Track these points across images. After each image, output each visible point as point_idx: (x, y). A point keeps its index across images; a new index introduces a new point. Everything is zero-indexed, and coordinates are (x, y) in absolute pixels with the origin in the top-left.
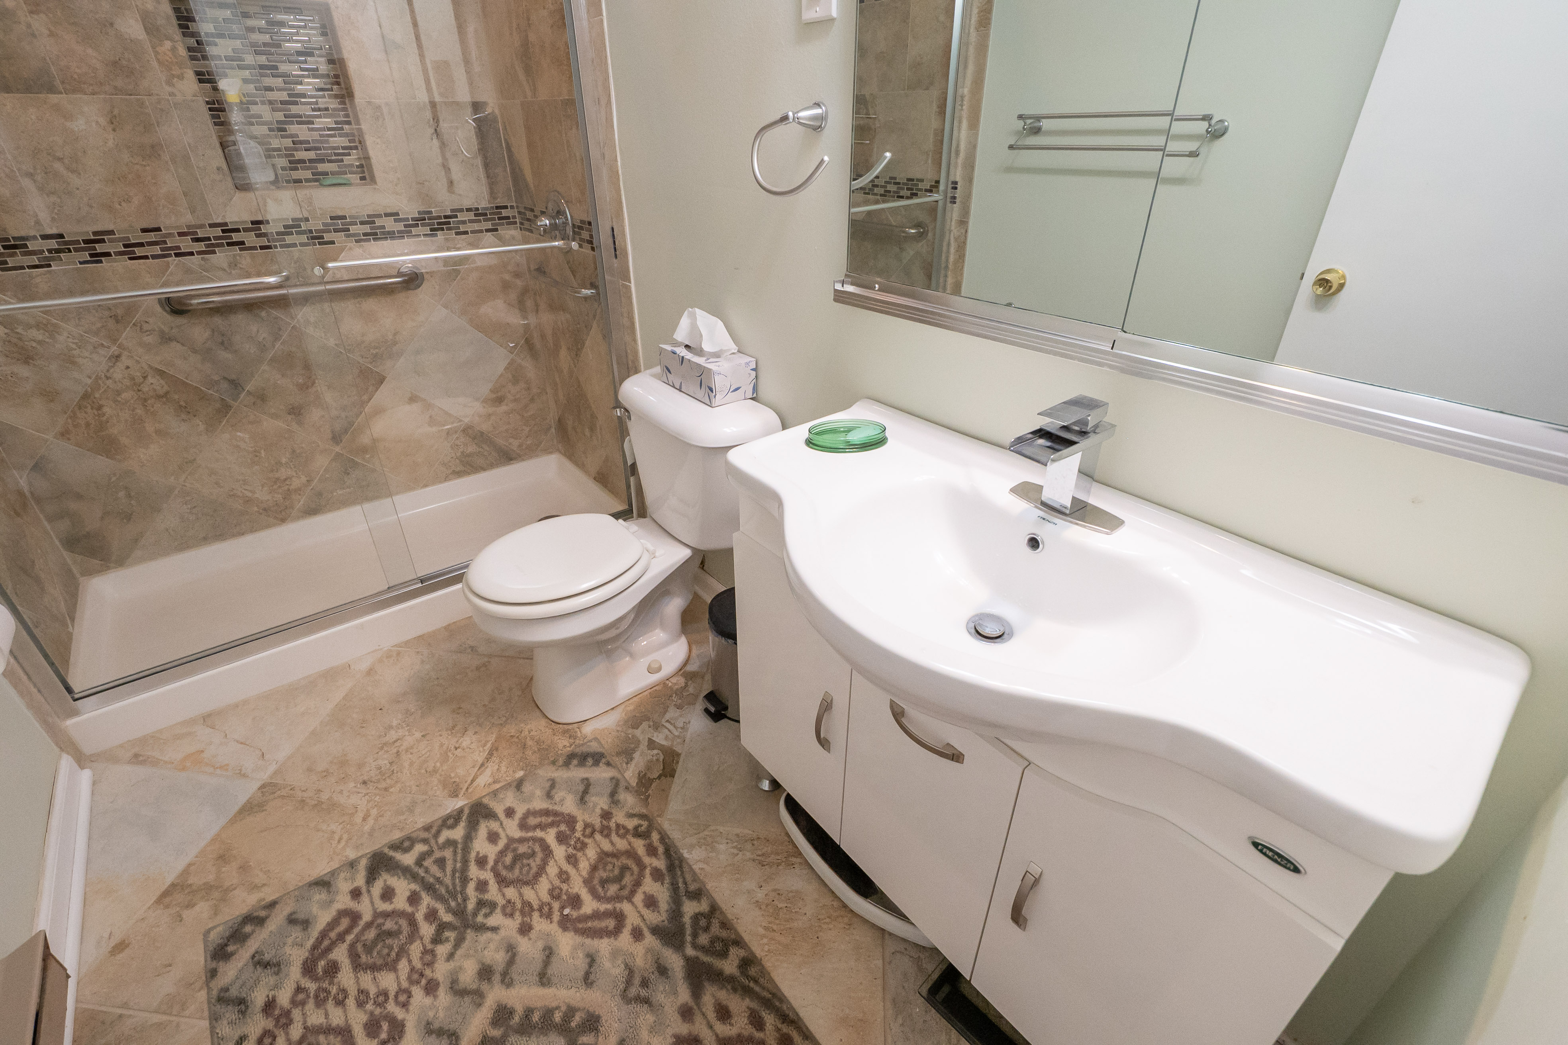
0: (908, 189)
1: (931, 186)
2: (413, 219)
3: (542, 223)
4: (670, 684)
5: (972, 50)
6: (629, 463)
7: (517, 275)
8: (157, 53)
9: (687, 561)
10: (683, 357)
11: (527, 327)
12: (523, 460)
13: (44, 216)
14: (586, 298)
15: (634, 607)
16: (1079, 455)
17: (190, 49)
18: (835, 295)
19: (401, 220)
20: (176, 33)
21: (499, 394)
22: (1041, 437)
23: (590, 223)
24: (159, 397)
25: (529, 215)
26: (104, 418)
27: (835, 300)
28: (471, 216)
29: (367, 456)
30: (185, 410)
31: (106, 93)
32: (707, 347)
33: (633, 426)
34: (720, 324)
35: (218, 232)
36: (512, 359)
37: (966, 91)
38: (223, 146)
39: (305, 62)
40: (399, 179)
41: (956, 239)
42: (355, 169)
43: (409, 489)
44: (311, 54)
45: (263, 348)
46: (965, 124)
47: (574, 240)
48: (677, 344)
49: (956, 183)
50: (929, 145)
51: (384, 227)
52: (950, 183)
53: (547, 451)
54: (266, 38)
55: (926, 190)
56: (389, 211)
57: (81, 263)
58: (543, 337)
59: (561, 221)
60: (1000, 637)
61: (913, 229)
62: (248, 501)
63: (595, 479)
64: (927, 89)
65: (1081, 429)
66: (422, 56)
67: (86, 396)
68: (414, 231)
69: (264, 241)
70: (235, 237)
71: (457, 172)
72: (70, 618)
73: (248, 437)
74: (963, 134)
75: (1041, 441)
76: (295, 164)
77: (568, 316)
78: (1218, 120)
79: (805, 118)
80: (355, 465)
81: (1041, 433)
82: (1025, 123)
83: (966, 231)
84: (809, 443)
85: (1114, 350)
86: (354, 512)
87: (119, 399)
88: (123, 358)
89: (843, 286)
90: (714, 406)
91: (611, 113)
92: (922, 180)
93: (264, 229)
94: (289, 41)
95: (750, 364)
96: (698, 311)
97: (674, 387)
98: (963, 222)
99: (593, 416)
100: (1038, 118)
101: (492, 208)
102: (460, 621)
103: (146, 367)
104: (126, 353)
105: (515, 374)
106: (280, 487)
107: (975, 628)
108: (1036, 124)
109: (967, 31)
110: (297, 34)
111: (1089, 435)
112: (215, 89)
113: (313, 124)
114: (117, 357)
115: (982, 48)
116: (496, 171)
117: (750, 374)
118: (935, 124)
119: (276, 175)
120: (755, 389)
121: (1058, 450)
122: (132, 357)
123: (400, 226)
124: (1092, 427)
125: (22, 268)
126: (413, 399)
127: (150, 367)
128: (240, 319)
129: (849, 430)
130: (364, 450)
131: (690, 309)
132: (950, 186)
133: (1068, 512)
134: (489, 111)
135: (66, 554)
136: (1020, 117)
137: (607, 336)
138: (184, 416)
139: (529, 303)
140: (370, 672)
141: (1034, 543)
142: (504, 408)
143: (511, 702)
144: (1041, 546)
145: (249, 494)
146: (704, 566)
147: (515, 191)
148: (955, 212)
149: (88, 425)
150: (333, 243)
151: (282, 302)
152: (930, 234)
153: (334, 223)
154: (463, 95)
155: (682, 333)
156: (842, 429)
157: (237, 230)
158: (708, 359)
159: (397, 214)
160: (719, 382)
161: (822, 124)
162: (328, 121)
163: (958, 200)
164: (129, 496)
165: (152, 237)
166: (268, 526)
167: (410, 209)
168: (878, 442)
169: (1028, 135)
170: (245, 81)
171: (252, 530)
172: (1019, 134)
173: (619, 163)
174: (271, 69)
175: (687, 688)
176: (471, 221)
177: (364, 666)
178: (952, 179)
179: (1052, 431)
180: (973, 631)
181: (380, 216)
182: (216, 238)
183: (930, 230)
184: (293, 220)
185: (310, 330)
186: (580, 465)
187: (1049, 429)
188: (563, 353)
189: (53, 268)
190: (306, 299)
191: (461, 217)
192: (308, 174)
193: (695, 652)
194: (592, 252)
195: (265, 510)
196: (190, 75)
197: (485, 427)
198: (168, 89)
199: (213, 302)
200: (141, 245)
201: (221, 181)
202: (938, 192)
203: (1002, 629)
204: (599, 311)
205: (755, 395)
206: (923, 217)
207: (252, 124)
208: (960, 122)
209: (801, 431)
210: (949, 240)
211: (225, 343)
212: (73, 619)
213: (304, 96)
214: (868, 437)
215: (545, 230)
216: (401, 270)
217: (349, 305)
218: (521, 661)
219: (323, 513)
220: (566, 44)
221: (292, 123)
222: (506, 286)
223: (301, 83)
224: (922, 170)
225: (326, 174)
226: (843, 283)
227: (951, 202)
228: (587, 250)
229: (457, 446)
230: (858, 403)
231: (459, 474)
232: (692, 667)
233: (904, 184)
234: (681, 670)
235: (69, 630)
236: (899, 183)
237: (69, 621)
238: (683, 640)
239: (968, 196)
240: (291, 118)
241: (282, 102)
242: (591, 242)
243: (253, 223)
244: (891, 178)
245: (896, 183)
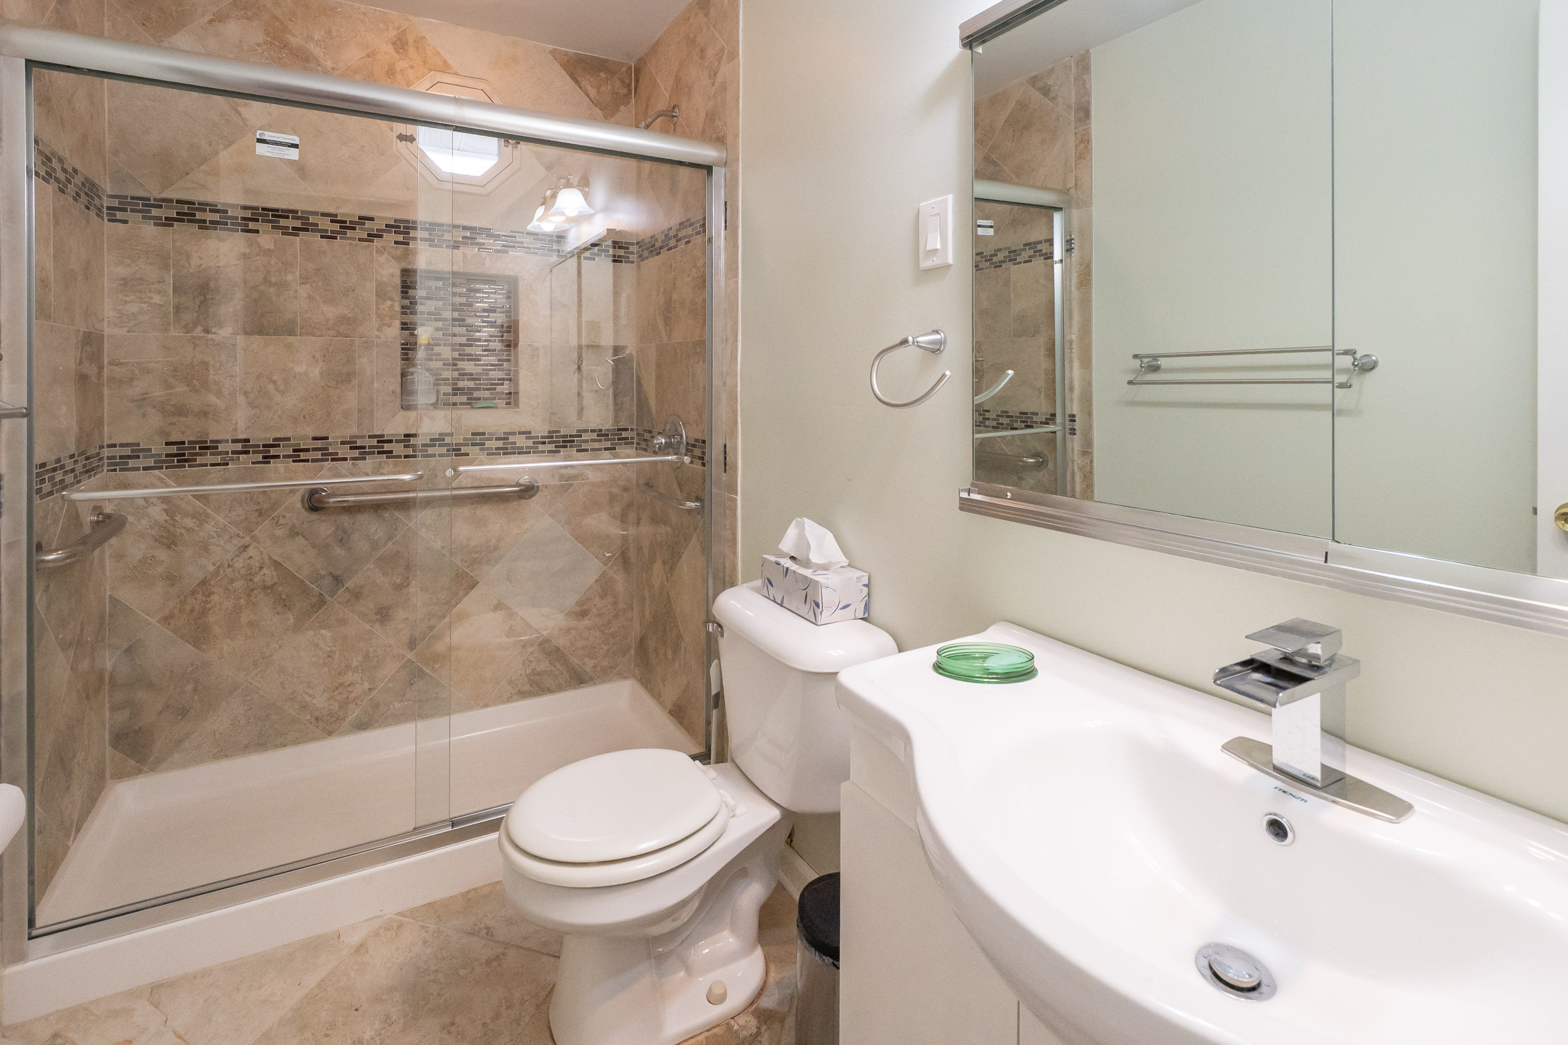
0: (1021, 422)
1: (1047, 419)
2: (542, 437)
3: (658, 442)
4: (736, 1027)
5: (1075, 304)
6: (714, 691)
7: (626, 489)
8: (377, 308)
9: (773, 827)
10: (787, 568)
11: (625, 538)
12: (595, 684)
13: (241, 424)
14: (690, 511)
15: (701, 888)
16: (1316, 699)
17: (403, 307)
18: (960, 504)
19: (531, 438)
20: (397, 295)
21: (585, 607)
22: (1256, 670)
23: (704, 442)
24: (265, 588)
25: (647, 436)
26: (209, 606)
27: (961, 509)
28: (594, 436)
29: (437, 666)
30: (284, 603)
31: (329, 335)
32: (814, 558)
33: (724, 644)
34: (830, 535)
35: (374, 442)
36: (604, 572)
37: (1074, 337)
38: (403, 375)
39: (488, 316)
40: (538, 404)
41: (1080, 469)
42: (504, 396)
43: (469, 708)
44: (494, 311)
45: (375, 546)
46: (1076, 364)
47: (686, 455)
48: (782, 555)
49: (1074, 416)
50: (1041, 382)
51: (515, 443)
52: (1067, 416)
53: (622, 676)
54: (464, 300)
55: (1042, 423)
56: (523, 429)
57: (253, 463)
58: (640, 549)
59: (676, 440)
60: (1253, 989)
61: (1031, 458)
62: (304, 707)
63: (670, 712)
64: (1033, 336)
65: (1310, 662)
66: (580, 313)
67: (204, 582)
68: (541, 447)
69: (410, 451)
70: (387, 447)
71: (589, 399)
72: (76, 828)
73: (329, 635)
74: (1076, 373)
75: (1257, 676)
76: (456, 391)
77: (669, 529)
78: (1363, 355)
79: (923, 342)
80: (421, 673)
81: (1253, 665)
82: (1142, 362)
83: (1092, 462)
84: (938, 668)
85: (1329, 564)
86: (407, 729)
87: (230, 587)
88: (251, 549)
89: (969, 495)
90: (819, 624)
91: (737, 350)
92: (1037, 414)
93: (413, 441)
94: (480, 302)
95: (862, 579)
96: (807, 521)
97: (774, 601)
98: (1087, 452)
99: (680, 637)
100: (1155, 357)
101: (614, 429)
102: (483, 887)
103: (266, 558)
104: (255, 544)
105: (605, 586)
106: (340, 694)
107: (1211, 968)
108: (1154, 363)
109: (1068, 290)
110: (488, 298)
111: (1326, 670)
112: (412, 334)
113: (480, 361)
114: (246, 547)
115: (1086, 303)
116: (625, 400)
117: (861, 591)
118: (1045, 364)
119: (438, 399)
120: (867, 607)
121: (1284, 689)
122: (258, 548)
123: (530, 443)
124: (1328, 659)
125: (206, 465)
126: (498, 607)
127: (270, 558)
128: (364, 518)
129: (985, 658)
130: (436, 659)
131: (799, 519)
132: (1068, 418)
133: (1319, 785)
134: (628, 352)
135: (109, 750)
136: (1135, 356)
137: (706, 549)
138: (279, 609)
139: (632, 516)
140: (361, 948)
141: (1278, 829)
142: (586, 622)
143: (519, 1025)
144: (1290, 835)
145: (308, 698)
146: (792, 841)
147: (638, 416)
148: (1076, 443)
149: (192, 611)
150: (468, 455)
151: (404, 505)
152: (1050, 464)
153: (474, 438)
154: (607, 339)
155: (788, 544)
156: (977, 655)
157: (390, 441)
158: (815, 571)
159: (530, 433)
160: (827, 597)
161: (941, 347)
162: (493, 359)
163: (1077, 432)
164: (195, 690)
165: (319, 444)
166: (315, 739)
167: (541, 429)
168: (1024, 674)
169: (1145, 373)
170: (437, 329)
171: (296, 742)
172: (1137, 372)
173: (739, 389)
174: (459, 321)
175: (759, 1038)
176: (593, 440)
177: (355, 939)
178: (1068, 412)
179: (1269, 662)
180: (1208, 973)
181: (514, 434)
182: (370, 447)
183: (1049, 459)
184: (440, 434)
185: (423, 532)
186: (656, 695)
187: (1264, 660)
188: (658, 567)
189: (229, 466)
190: (428, 503)
191: (585, 437)
192: (464, 399)
193: (772, 975)
194: (702, 468)
195: (317, 719)
196: (397, 324)
197: (562, 642)
198: (376, 333)
199: (347, 501)
200: (307, 450)
201: (391, 402)
202: (1055, 424)
203: (1256, 975)
204: (700, 525)
205: (866, 615)
206: (1039, 447)
207: (432, 360)
208: (1071, 362)
209: (929, 654)
210: (1073, 470)
211: (343, 540)
212: (78, 831)
213: (479, 340)
214: (1012, 665)
215: (660, 448)
216: (520, 481)
217: (465, 511)
218: (545, 959)
219: (373, 728)
220: (704, 300)
221: (463, 360)
222: (613, 498)
223: (480, 331)
224: (1038, 405)
225: (479, 399)
226: (969, 492)
227: (1070, 434)
228: (697, 466)
229: (529, 661)
230: (993, 627)
231: (523, 695)
232: (768, 1002)
233: (1016, 417)
234: (752, 1003)
235: (68, 843)
236: (1012, 417)
237: (73, 833)
238: (759, 953)
239: (1090, 427)
240: (463, 357)
241: (460, 345)
242: (702, 458)
243: (406, 436)
244: (1002, 412)
245: (1008, 417)
